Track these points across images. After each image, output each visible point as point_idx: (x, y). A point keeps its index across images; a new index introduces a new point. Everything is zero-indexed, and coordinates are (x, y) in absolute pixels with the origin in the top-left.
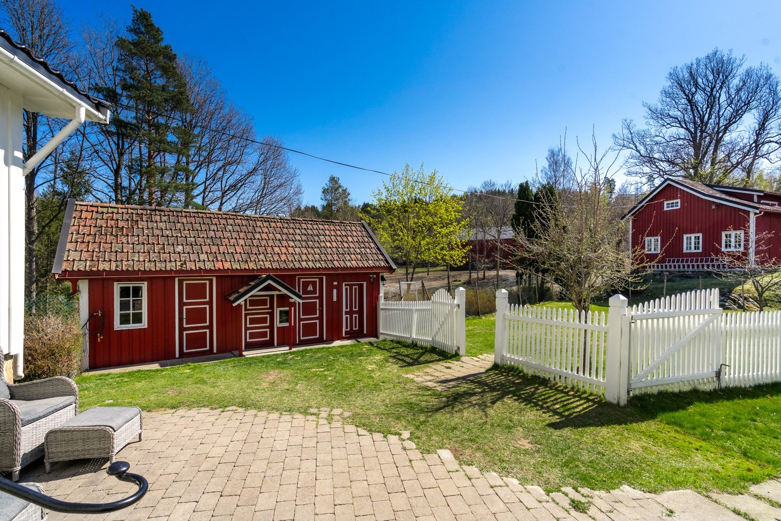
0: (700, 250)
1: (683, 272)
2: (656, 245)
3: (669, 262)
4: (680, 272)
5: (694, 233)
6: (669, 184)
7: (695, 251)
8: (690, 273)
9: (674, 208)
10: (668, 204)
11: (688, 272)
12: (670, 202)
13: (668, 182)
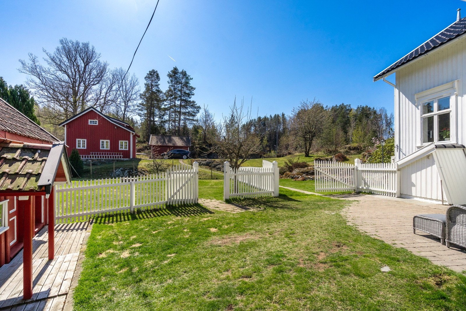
0: (109, 149)
1: (100, 160)
2: (84, 143)
3: (92, 154)
4: (98, 160)
5: (106, 139)
6: (92, 110)
7: (106, 149)
8: (104, 160)
9: (95, 124)
10: (91, 121)
11: (102, 160)
12: (92, 120)
13: (92, 109)
